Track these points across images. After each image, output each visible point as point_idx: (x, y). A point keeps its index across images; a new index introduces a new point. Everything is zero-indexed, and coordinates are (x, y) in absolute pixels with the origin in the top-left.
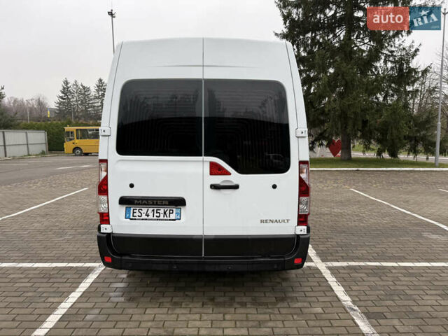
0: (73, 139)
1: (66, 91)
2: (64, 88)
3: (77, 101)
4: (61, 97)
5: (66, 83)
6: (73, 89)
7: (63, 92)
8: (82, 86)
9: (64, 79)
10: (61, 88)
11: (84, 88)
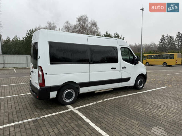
0: (146, 59)
1: (163, 39)
2: (162, 38)
3: (167, 43)
4: (160, 42)
5: (163, 36)
6: (166, 38)
7: (161, 40)
8: (170, 36)
9: (162, 35)
10: (161, 39)
11: (171, 37)
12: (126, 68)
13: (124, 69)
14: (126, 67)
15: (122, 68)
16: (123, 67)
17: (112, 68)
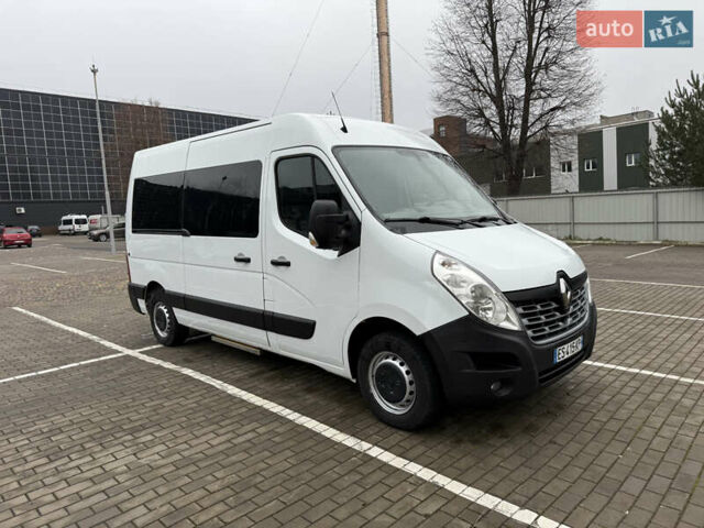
12: (288, 264)
13: (282, 268)
14: (288, 260)
15: (275, 263)
16: (276, 258)
17: (237, 260)
